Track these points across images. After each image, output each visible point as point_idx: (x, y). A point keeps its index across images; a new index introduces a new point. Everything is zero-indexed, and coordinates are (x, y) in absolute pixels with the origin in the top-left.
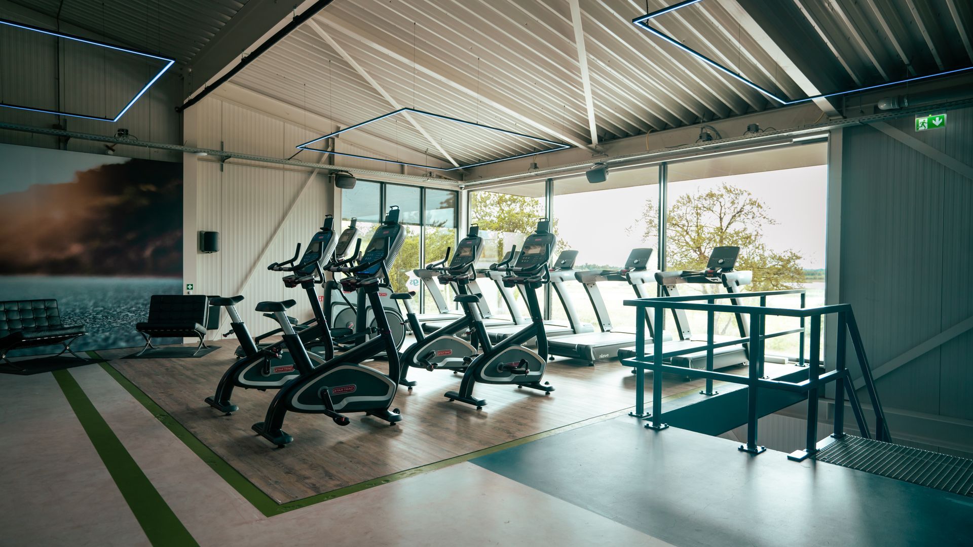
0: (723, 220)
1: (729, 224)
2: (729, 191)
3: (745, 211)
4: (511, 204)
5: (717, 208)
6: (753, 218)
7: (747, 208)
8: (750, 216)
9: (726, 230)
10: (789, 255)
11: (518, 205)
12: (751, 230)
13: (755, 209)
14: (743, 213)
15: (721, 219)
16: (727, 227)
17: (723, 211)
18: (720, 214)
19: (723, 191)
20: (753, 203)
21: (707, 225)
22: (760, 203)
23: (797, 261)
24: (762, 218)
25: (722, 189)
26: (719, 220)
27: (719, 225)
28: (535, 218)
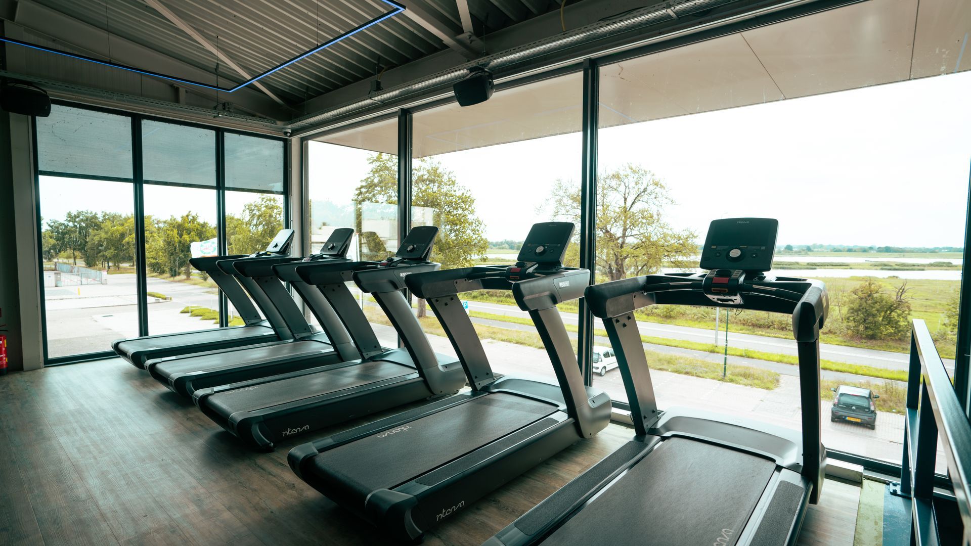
0: (628, 200)
1: (633, 203)
2: (634, 172)
3: (649, 191)
4: (429, 184)
5: (622, 188)
6: (656, 198)
7: (650, 188)
8: (653, 196)
9: (630, 209)
10: (688, 233)
11: (437, 184)
12: (653, 210)
13: (658, 190)
14: (646, 193)
15: (625, 199)
16: (631, 207)
17: (627, 191)
18: (625, 194)
19: (629, 171)
20: (656, 184)
21: (612, 204)
22: (662, 184)
23: (695, 240)
24: (663, 198)
25: (628, 169)
26: (623, 199)
27: (623, 205)
28: (452, 198)
